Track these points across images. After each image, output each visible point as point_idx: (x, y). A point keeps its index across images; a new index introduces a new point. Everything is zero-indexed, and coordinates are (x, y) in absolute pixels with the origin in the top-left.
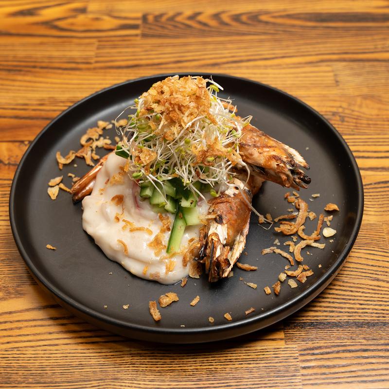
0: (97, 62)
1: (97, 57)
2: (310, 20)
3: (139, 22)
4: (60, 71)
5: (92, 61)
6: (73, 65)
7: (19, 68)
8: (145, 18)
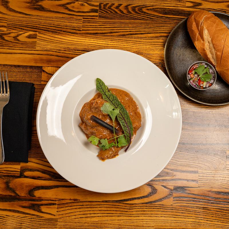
0: (83, 30)
1: (83, 27)
4: (70, 34)
5: (81, 29)
6: (74, 31)
7: (56, 31)
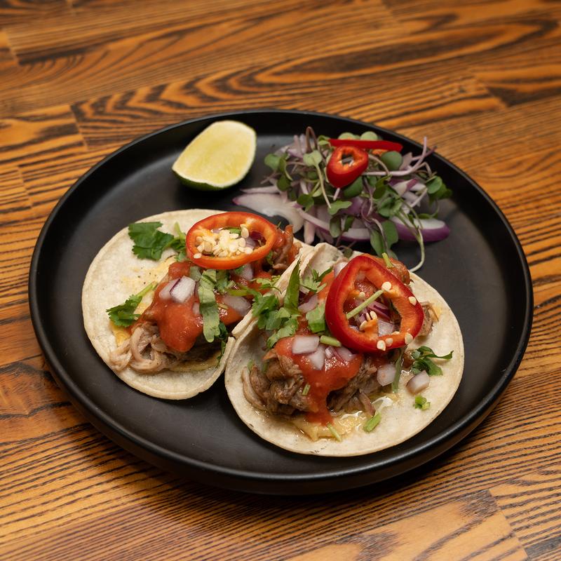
2: (331, 70)
3: (72, 120)
8: (76, 111)
